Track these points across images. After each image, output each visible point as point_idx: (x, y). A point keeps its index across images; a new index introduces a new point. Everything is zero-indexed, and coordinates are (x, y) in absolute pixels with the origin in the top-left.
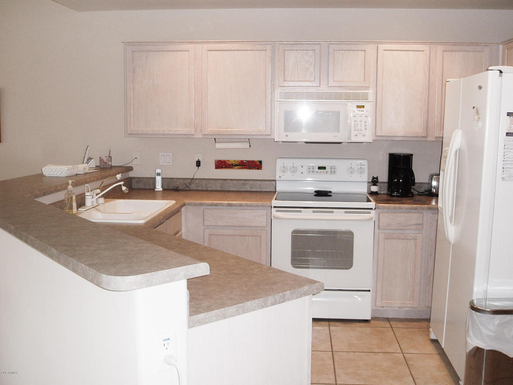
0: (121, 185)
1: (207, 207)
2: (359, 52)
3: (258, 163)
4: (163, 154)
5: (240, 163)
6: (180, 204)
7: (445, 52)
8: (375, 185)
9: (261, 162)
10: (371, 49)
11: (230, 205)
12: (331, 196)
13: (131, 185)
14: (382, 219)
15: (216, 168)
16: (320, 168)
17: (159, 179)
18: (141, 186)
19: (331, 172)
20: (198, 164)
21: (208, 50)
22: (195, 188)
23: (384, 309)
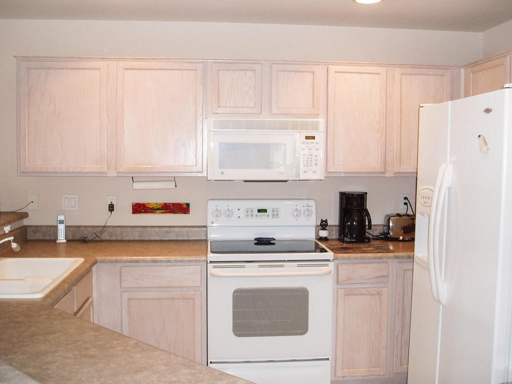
0: (9, 241)
1: (125, 264)
2: (307, 73)
3: (185, 206)
4: (67, 196)
5: (163, 206)
6: (90, 262)
7: (403, 76)
8: (324, 229)
9: (188, 205)
10: (320, 70)
11: (155, 261)
12: (275, 244)
13: (26, 235)
14: (341, 272)
15: (133, 213)
16: (259, 211)
17: (61, 228)
18: (39, 236)
19: (273, 215)
20: (111, 208)
21: (124, 69)
22: (107, 238)
23: (345, 379)
